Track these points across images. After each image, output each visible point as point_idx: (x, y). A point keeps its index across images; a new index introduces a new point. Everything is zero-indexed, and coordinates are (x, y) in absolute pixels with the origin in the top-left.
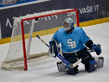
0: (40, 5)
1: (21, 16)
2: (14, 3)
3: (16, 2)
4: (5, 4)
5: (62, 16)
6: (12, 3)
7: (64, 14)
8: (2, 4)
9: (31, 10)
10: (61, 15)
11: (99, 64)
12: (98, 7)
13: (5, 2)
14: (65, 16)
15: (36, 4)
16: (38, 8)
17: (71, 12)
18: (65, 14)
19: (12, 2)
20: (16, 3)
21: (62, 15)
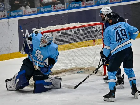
0: (63, 17)
1: (41, 28)
2: (34, 13)
3: (36, 11)
4: (25, 13)
5: (86, 30)
6: (32, 13)
7: (88, 27)
8: (22, 14)
9: (54, 22)
10: (85, 28)
11: (56, 84)
12: (127, 21)
13: (25, 11)
14: (90, 30)
15: (59, 15)
16: (61, 19)
17: (97, 26)
18: (90, 27)
19: (32, 11)
20: (36, 13)
21: (87, 28)
